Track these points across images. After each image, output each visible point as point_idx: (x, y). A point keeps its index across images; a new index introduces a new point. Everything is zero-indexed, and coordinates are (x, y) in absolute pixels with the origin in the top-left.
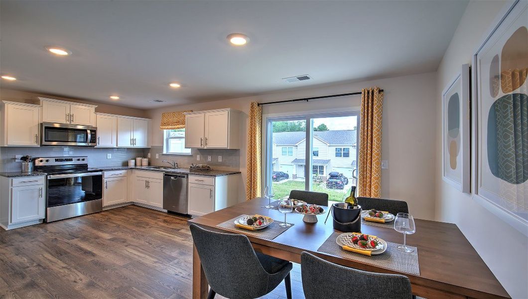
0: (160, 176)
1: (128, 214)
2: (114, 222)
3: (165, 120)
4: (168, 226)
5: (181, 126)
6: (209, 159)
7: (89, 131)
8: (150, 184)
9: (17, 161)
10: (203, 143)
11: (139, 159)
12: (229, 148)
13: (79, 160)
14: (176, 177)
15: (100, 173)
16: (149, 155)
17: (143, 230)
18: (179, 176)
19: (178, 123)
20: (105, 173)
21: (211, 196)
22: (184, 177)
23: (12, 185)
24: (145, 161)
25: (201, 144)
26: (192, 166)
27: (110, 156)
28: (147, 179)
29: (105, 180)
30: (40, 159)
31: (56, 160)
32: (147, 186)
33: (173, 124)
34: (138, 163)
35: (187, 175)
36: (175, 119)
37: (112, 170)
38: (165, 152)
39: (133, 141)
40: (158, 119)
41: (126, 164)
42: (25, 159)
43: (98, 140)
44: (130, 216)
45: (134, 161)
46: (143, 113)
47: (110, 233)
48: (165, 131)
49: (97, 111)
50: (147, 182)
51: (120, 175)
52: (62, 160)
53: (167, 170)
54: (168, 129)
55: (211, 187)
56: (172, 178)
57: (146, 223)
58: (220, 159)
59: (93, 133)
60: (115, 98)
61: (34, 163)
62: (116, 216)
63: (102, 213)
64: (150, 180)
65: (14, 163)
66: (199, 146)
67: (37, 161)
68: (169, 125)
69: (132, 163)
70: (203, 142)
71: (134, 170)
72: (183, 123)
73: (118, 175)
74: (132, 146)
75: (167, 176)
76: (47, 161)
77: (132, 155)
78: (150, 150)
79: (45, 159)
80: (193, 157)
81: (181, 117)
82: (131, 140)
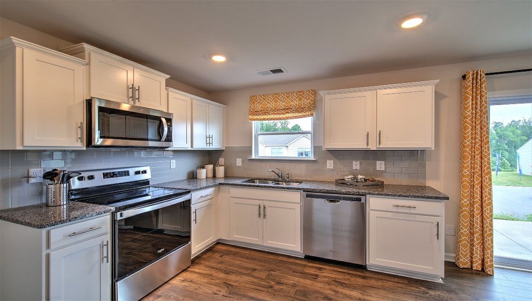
3: (259, 107)
5: (295, 114)
7: (164, 121)
9: (32, 181)
10: (370, 141)
11: (209, 167)
12: (433, 149)
13: (138, 173)
15: (187, 197)
16: (222, 161)
19: (287, 110)
20: (193, 194)
23: (48, 246)
24: (221, 171)
25: (367, 143)
27: (173, 164)
28: (261, 203)
29: (192, 208)
31: (106, 176)
32: (263, 215)
33: (275, 111)
34: (210, 174)
35: (364, 195)
36: (282, 105)
37: (200, 189)
38: (256, 156)
39: (209, 139)
41: (191, 176)
42: (50, 176)
43: (173, 136)
45: (204, 171)
48: (255, 123)
49: (168, 84)
50: (263, 207)
52: (113, 175)
59: (169, 124)
64: (267, 204)
65: (26, 186)
66: (361, 146)
68: (266, 113)
70: (370, 138)
71: (223, 187)
73: (206, 196)
74: (208, 146)
76: (91, 178)
78: (224, 153)
79: (85, 175)
80: (318, 163)
81: (293, 101)
82: (207, 137)
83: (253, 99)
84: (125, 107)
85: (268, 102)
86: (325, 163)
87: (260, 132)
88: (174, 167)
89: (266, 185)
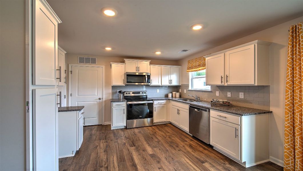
0: (187, 107)
1: (166, 131)
2: (157, 137)
3: (190, 65)
4: (193, 153)
5: (202, 68)
6: (229, 95)
7: (146, 76)
8: (180, 112)
9: (117, 93)
10: (223, 81)
11: (174, 93)
12: (256, 85)
13: (143, 93)
14: (198, 109)
15: (151, 102)
16: (180, 91)
17: (174, 152)
18: (202, 110)
19: (199, 66)
20: (155, 101)
21: (236, 136)
22: (206, 111)
23: (113, 106)
24: (178, 95)
25: (222, 82)
26: (212, 100)
27: (158, 91)
28: (178, 108)
29: (154, 106)
30: (126, 92)
31: (133, 93)
32: (178, 113)
33: (196, 67)
34: (174, 96)
35: (209, 109)
36: (197, 63)
37: (158, 100)
38: (190, 88)
39: (170, 81)
40: (186, 65)
41: (167, 96)
42: (120, 92)
43: (151, 81)
44: (167, 134)
45: (171, 94)
46: (176, 62)
47: (153, 147)
48: (190, 73)
49: (151, 64)
50: (178, 110)
51: (163, 104)
52: (135, 93)
53: (192, 103)
54: (192, 71)
55: (236, 126)
56: (196, 110)
57: (177, 144)
58: (241, 96)
59: (149, 77)
60: (158, 53)
61: (124, 95)
62: (159, 132)
63: (153, 127)
64: (180, 109)
66: (219, 83)
67: (125, 93)
68: (192, 68)
69: (170, 95)
70: (223, 79)
71: (170, 101)
72: (204, 65)
73: (161, 103)
74: (170, 85)
75: (192, 108)
77: (170, 90)
78: (181, 87)
79: (128, 92)
80: (212, 93)
81: (202, 61)
82: (169, 81)
83: (189, 62)
84: (137, 74)
85: (201, 61)
86: (215, 93)
87: (194, 77)
88: (159, 92)
89: (186, 102)
